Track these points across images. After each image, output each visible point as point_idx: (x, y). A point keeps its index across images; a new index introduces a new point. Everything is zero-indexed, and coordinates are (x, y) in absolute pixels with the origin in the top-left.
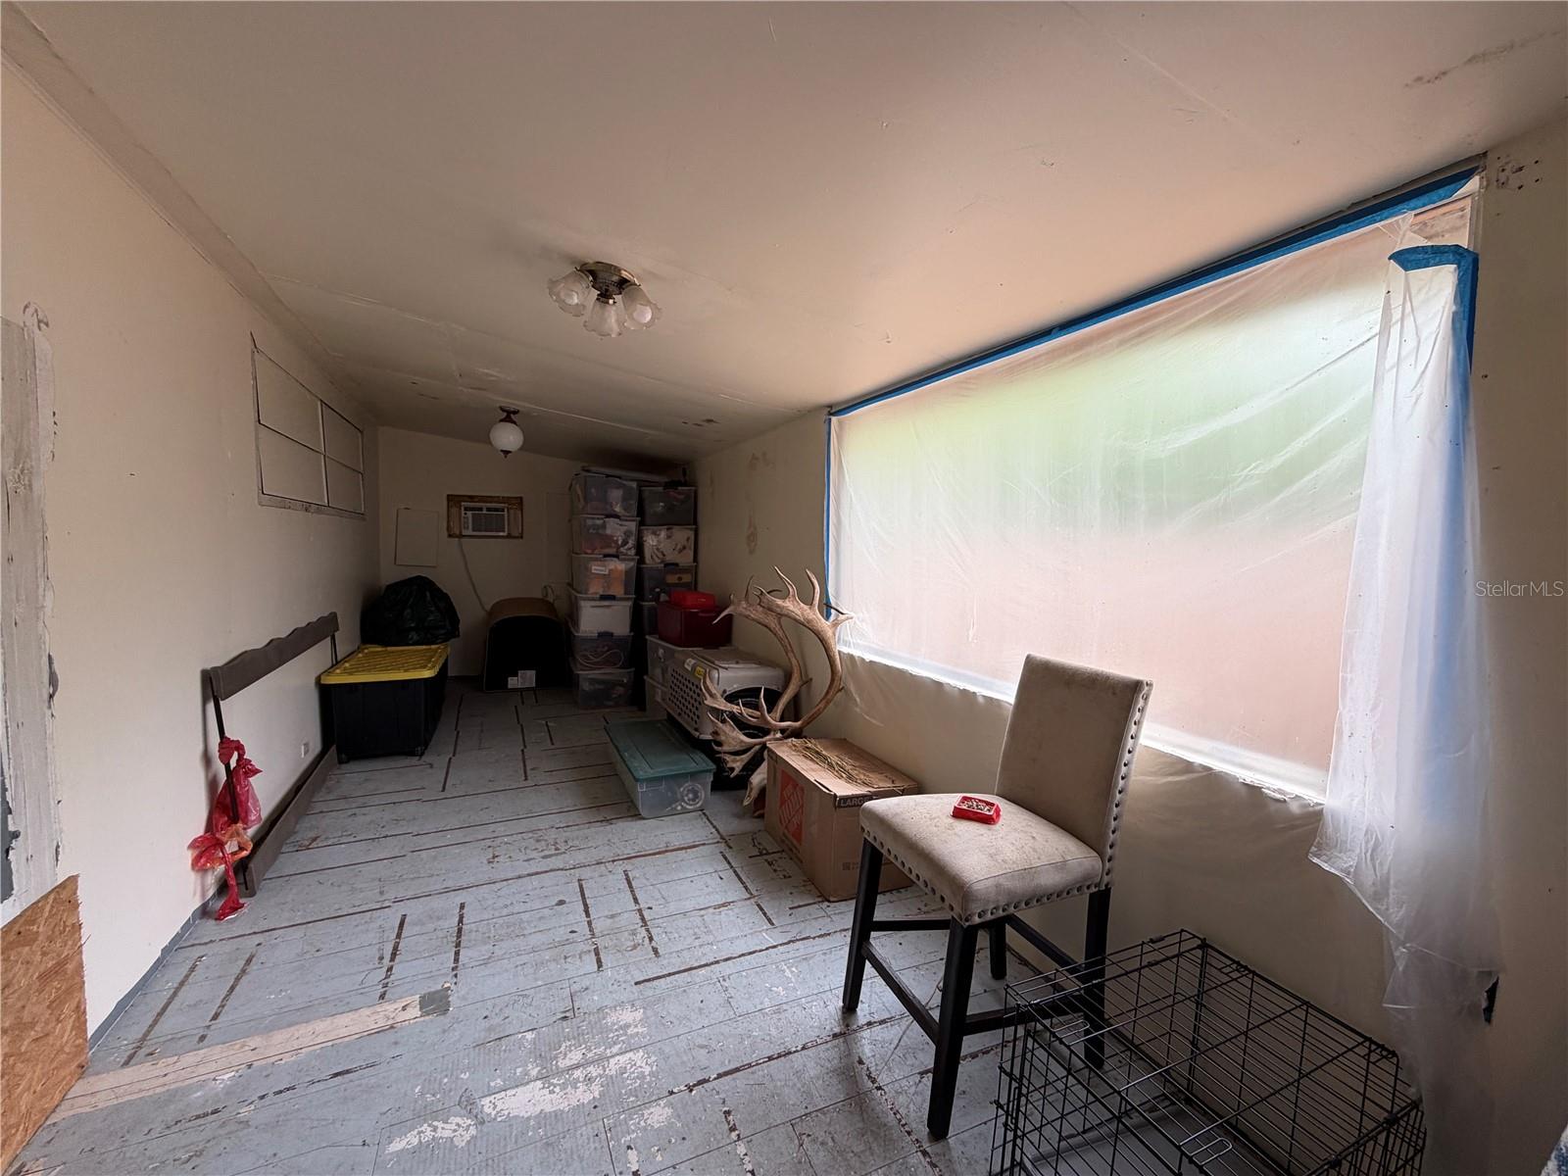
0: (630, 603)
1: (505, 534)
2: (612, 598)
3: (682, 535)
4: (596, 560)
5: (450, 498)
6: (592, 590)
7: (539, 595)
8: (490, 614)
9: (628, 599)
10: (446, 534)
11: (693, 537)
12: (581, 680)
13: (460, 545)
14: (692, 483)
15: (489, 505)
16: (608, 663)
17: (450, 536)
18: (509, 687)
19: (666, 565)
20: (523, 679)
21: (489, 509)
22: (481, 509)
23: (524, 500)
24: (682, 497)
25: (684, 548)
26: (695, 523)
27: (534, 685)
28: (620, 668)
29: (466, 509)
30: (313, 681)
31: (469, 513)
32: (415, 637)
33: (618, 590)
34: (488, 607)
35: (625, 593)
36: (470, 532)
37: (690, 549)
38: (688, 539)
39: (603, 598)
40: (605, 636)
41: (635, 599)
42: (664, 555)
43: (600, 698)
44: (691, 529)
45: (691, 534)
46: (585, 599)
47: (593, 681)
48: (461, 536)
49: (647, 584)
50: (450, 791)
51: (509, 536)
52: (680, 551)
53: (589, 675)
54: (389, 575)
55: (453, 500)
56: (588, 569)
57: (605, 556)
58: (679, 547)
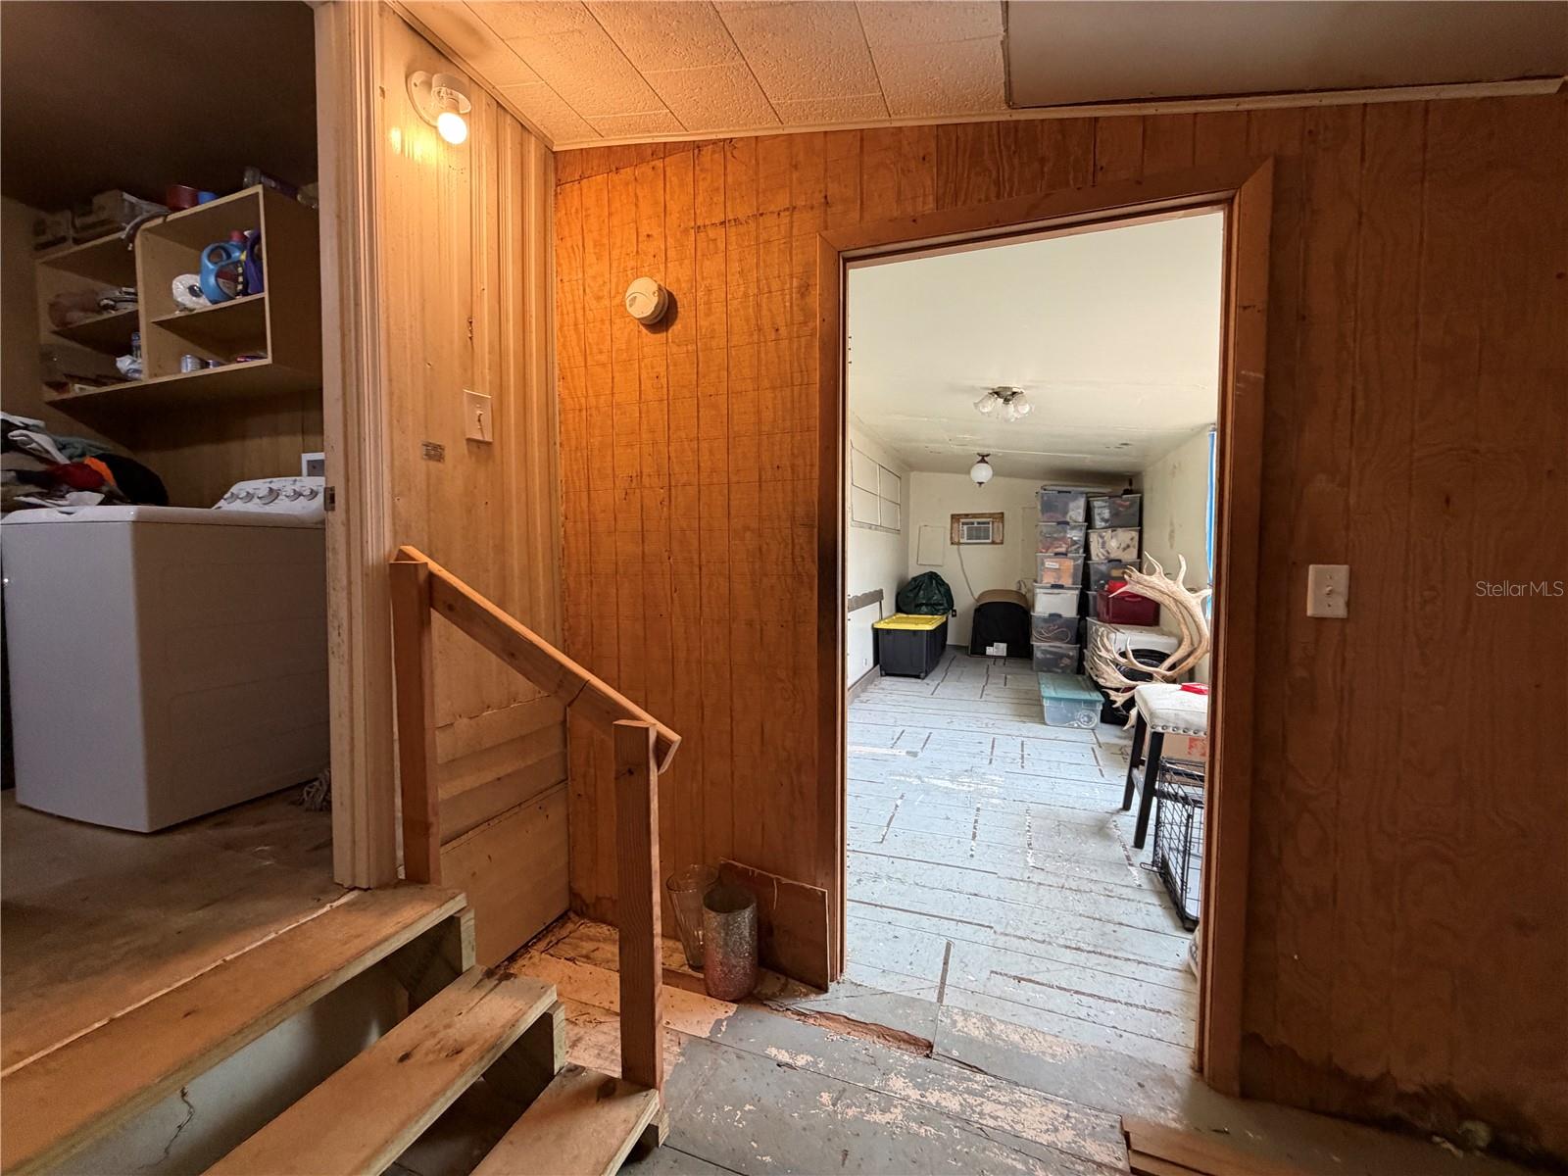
0: (1077, 592)
1: (990, 541)
2: (1061, 587)
3: (1128, 536)
4: (1049, 557)
5: (953, 516)
6: (1045, 581)
7: (1014, 588)
8: (977, 600)
9: (1077, 588)
10: (949, 542)
11: (1137, 538)
12: (1035, 649)
13: (959, 549)
14: (1140, 491)
15: (979, 520)
16: (1056, 638)
17: (952, 543)
18: (987, 653)
19: (1110, 561)
20: (998, 649)
21: (979, 523)
22: (973, 523)
23: (1005, 516)
24: (1128, 503)
25: (1128, 546)
26: (1140, 524)
27: (1005, 654)
28: (1067, 643)
29: (963, 524)
30: (870, 627)
31: (965, 527)
32: (926, 610)
33: (1067, 581)
34: (976, 596)
35: (1073, 584)
36: (965, 540)
37: (1134, 547)
38: (1132, 539)
39: (1054, 586)
40: (1055, 617)
41: (1081, 589)
42: (1108, 553)
43: (1051, 666)
44: (1135, 530)
45: (1135, 535)
46: (1040, 588)
47: (1045, 652)
48: (959, 544)
49: (1093, 578)
50: (934, 696)
51: (993, 543)
52: (1124, 549)
53: (1041, 646)
54: (914, 571)
55: (955, 518)
56: (1043, 564)
57: (1056, 554)
58: (1122, 546)
